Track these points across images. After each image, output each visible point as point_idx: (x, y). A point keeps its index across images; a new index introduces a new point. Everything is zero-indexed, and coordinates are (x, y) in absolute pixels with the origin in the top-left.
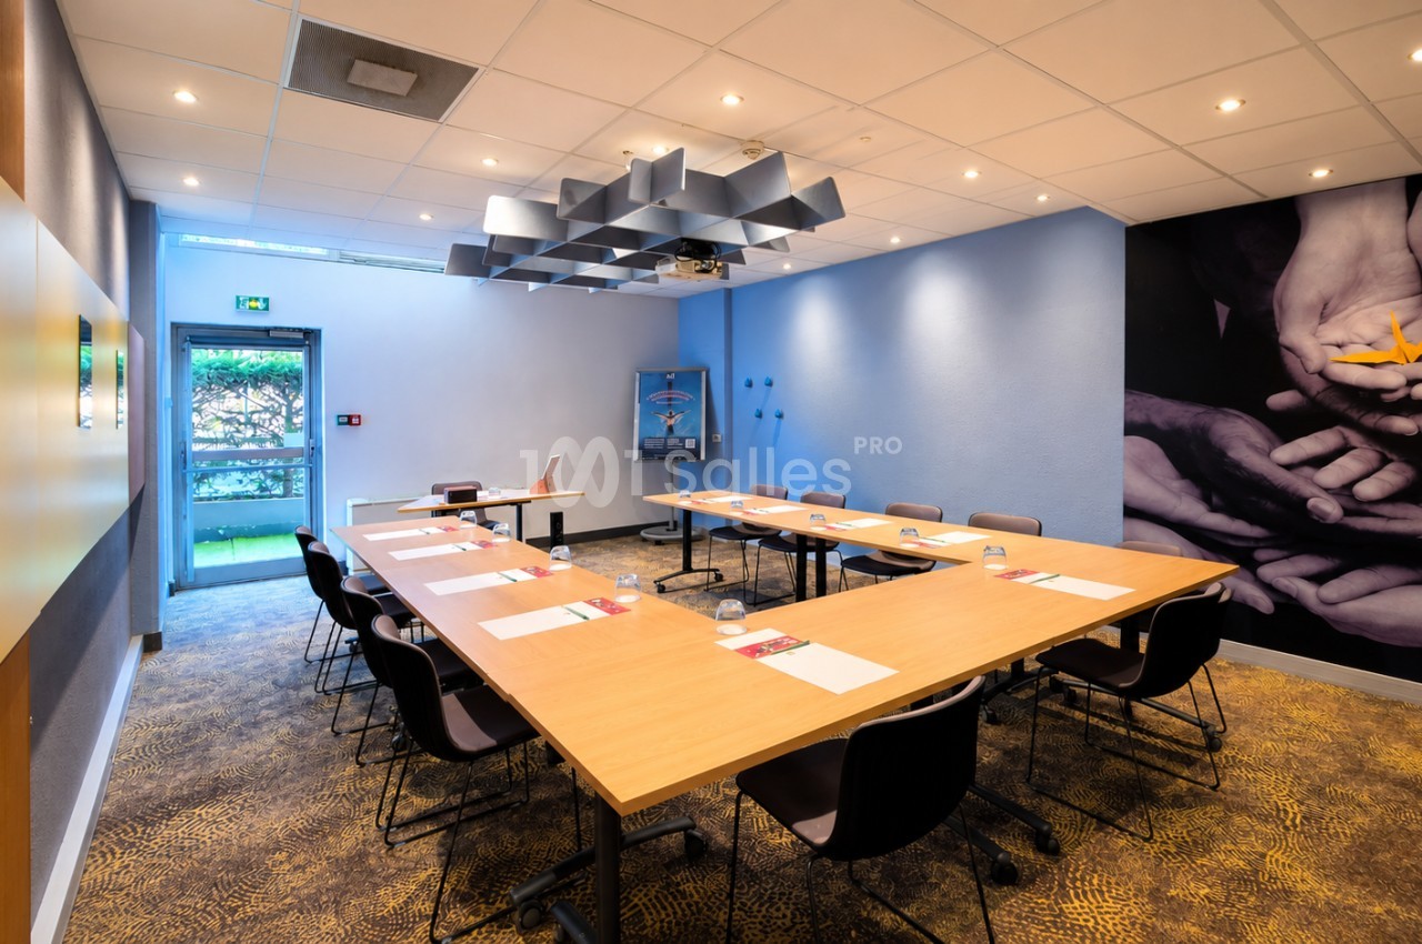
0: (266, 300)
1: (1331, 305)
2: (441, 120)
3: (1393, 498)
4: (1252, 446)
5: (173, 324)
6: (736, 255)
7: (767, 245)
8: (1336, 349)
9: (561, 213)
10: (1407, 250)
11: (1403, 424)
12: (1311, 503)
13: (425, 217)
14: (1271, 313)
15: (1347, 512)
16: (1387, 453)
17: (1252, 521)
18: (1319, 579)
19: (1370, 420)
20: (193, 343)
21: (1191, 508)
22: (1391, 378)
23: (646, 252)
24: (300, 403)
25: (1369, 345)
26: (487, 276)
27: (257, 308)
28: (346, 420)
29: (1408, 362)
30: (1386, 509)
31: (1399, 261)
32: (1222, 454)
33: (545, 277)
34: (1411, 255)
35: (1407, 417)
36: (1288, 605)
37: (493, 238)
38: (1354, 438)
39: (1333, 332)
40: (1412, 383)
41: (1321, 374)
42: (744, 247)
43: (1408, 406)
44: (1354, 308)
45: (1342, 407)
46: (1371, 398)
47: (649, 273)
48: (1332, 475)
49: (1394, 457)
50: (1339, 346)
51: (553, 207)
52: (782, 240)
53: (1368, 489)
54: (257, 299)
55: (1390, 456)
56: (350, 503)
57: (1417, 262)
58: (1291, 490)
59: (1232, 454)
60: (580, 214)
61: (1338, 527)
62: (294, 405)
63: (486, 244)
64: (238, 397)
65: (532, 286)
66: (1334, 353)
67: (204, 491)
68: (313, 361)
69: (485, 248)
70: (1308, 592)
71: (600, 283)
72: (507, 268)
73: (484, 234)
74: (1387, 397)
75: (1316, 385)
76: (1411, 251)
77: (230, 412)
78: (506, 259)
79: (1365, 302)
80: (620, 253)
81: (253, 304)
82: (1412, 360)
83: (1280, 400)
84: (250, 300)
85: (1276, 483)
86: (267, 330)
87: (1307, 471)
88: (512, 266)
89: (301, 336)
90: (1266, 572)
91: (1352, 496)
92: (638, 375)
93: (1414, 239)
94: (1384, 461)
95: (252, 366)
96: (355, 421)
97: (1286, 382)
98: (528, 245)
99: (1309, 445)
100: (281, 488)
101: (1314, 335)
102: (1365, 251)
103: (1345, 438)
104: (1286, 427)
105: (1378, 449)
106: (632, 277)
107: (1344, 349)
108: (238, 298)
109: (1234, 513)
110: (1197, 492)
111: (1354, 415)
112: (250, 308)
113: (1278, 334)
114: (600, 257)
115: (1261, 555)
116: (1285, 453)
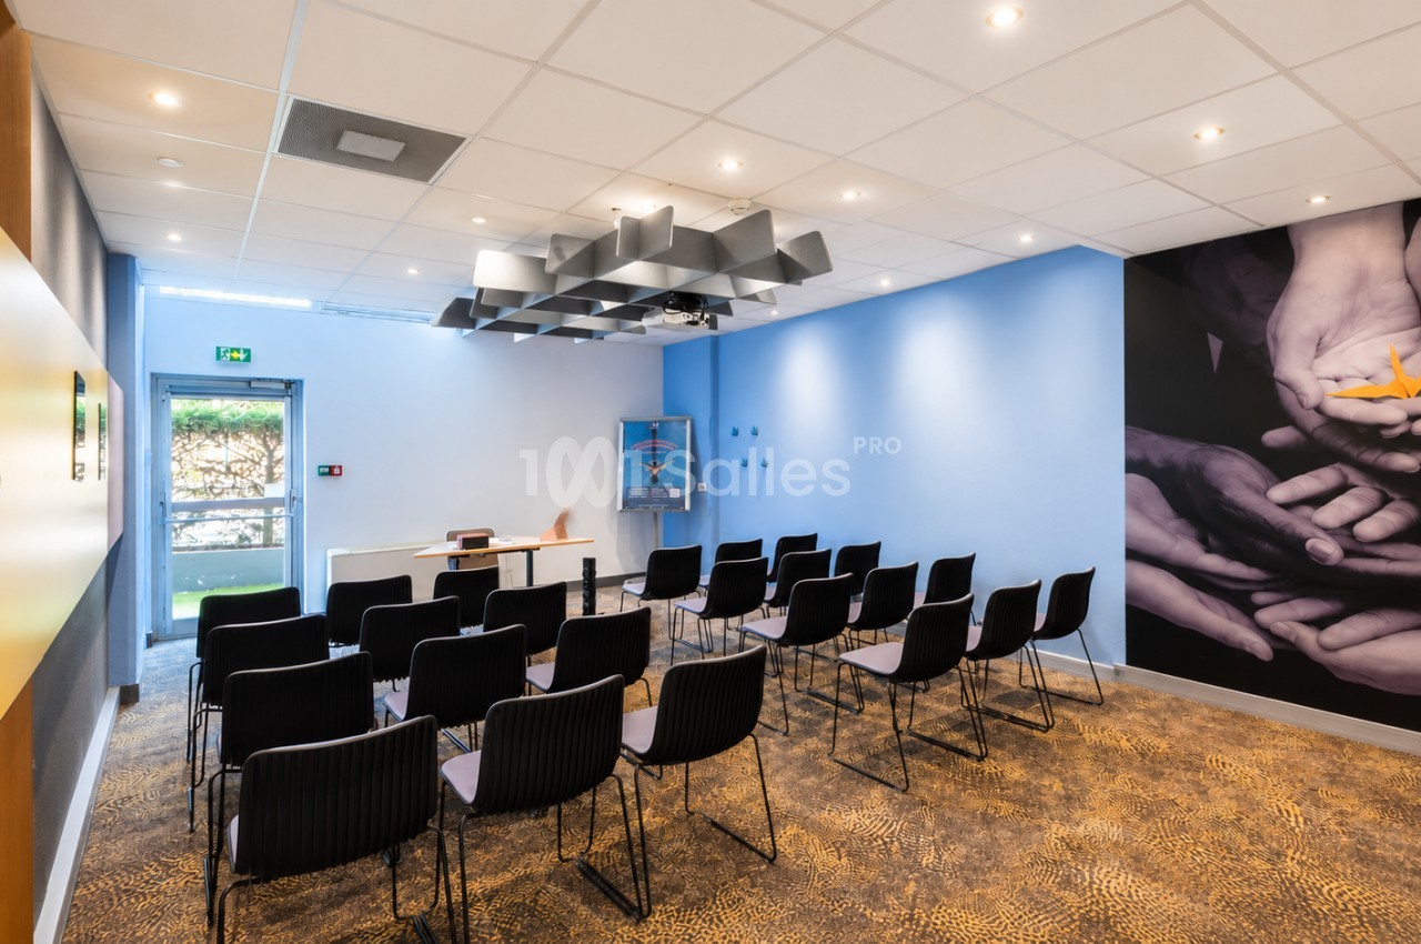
0: (247, 351)
1: (1327, 338)
2: (431, 182)
3: (1394, 538)
4: (1249, 486)
5: (153, 375)
6: (724, 307)
7: (754, 297)
8: (1334, 383)
9: (552, 267)
10: (1405, 281)
11: (1404, 461)
12: (1309, 544)
13: (413, 271)
14: (1264, 346)
15: (1348, 553)
16: (1386, 490)
17: (1249, 563)
18: (1320, 623)
19: (1369, 457)
20: (172, 393)
21: (1187, 549)
22: (1390, 413)
23: (634, 304)
24: (281, 451)
25: (1367, 379)
26: (474, 328)
27: (238, 359)
28: (327, 470)
29: (1409, 396)
30: (1388, 550)
31: (1398, 291)
32: (1218, 492)
33: (531, 328)
34: (1408, 286)
35: (1407, 453)
36: (1286, 650)
37: (481, 291)
38: (1353, 476)
39: (1329, 365)
40: (1413, 418)
41: (1318, 409)
42: (731, 299)
43: (1408, 442)
44: (1352, 340)
45: (1341, 443)
46: (1371, 435)
47: (635, 324)
48: (1332, 514)
49: (1396, 496)
50: (1337, 380)
51: (542, 262)
52: (770, 292)
53: (1370, 529)
54: (238, 350)
55: (1390, 494)
56: (330, 553)
57: (1416, 294)
58: (1288, 530)
59: (1228, 493)
60: (569, 269)
61: (1337, 570)
62: (275, 454)
63: (473, 296)
64: (219, 446)
65: (519, 337)
66: (1332, 387)
67: (183, 541)
68: (295, 411)
69: (472, 300)
70: (1308, 638)
71: (587, 334)
72: (494, 320)
73: (471, 288)
74: (1386, 433)
75: (1313, 421)
76: (1409, 282)
77: (208, 462)
78: (493, 311)
79: (1362, 335)
80: (607, 305)
81: (235, 355)
82: (1413, 394)
83: (1276, 437)
84: (232, 350)
85: (1273, 523)
86: (249, 381)
87: (1306, 510)
88: (498, 318)
89: (282, 386)
90: (1263, 616)
91: (1353, 536)
92: (622, 424)
93: (1412, 270)
94: (1385, 501)
95: (234, 416)
96: (336, 471)
97: (1284, 418)
98: (516, 298)
99: (1305, 484)
100: (261, 538)
101: (1310, 369)
102: (1361, 281)
103: (1345, 477)
104: (1283, 465)
105: (1378, 486)
106: (618, 328)
107: (1340, 383)
108: (218, 349)
109: (1231, 554)
110: (1192, 532)
111: (1354, 453)
112: (232, 359)
113: (1272, 370)
114: (587, 308)
115: (1260, 598)
116: (1280, 492)
